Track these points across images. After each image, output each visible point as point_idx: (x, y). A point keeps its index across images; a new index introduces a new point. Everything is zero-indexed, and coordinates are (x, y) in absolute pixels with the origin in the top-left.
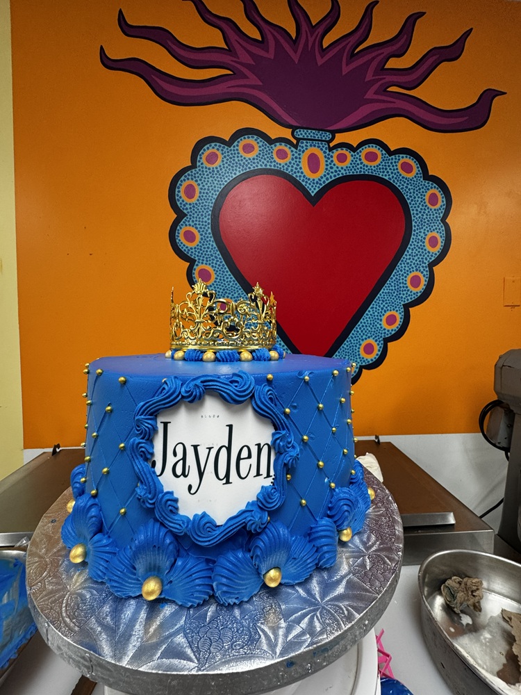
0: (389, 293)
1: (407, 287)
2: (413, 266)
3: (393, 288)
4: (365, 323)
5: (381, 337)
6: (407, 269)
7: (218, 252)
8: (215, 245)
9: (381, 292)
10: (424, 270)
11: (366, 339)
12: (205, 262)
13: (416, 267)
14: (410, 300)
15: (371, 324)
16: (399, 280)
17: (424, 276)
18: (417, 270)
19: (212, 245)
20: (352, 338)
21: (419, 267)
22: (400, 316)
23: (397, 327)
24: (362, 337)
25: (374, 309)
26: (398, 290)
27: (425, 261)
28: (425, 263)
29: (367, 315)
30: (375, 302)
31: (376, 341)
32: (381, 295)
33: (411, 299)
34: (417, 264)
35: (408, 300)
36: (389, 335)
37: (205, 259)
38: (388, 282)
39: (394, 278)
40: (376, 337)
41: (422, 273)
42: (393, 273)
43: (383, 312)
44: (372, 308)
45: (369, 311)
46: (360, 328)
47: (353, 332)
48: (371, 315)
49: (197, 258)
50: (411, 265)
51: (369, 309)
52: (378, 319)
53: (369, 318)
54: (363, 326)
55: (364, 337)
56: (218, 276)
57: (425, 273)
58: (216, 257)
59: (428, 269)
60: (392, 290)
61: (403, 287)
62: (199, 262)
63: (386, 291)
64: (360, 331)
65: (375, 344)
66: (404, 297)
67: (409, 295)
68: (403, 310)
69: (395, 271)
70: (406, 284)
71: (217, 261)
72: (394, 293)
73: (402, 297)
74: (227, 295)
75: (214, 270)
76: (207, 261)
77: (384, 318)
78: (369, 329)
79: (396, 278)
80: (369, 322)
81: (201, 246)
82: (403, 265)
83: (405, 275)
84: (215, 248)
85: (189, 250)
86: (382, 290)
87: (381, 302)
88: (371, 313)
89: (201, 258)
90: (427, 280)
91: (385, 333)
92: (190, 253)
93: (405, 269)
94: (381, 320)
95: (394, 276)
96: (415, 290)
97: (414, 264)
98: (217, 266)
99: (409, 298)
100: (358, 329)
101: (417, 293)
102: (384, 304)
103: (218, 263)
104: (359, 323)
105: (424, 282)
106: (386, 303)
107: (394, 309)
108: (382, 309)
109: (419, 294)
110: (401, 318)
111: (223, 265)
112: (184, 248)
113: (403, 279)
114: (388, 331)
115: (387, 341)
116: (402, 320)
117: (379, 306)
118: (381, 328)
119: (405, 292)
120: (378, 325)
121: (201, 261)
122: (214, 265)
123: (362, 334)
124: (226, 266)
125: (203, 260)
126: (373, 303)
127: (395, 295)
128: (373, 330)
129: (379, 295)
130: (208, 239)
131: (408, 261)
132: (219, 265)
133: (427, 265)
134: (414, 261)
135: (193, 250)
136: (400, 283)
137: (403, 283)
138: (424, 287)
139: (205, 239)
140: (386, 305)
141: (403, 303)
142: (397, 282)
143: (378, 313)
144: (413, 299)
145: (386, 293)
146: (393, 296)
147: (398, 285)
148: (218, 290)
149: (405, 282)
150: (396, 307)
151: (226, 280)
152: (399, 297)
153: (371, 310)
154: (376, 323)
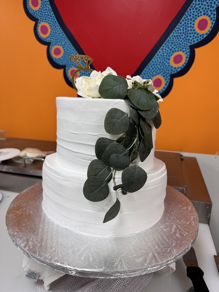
0: (177, 36)
1: (194, 30)
2: (201, 10)
3: (182, 32)
4: (155, 62)
5: (169, 73)
6: (195, 13)
7: (52, 13)
9: (170, 36)
10: (212, 13)
11: (156, 75)
12: (44, 20)
13: (204, 11)
14: (196, 42)
15: (160, 62)
16: (188, 24)
17: (211, 19)
18: (204, 14)
20: (145, 74)
21: (207, 11)
22: (186, 55)
23: (183, 65)
24: (153, 73)
25: (164, 50)
26: (186, 33)
27: (213, 5)
28: (213, 7)
30: (165, 44)
31: (164, 76)
32: (170, 38)
33: (197, 40)
34: (206, 8)
35: (194, 41)
36: (176, 72)
37: (44, 18)
38: (177, 27)
39: (183, 23)
40: (164, 73)
41: (210, 16)
42: (183, 18)
43: (171, 53)
44: (163, 49)
46: (152, 66)
47: (145, 69)
48: (161, 55)
49: (39, 18)
50: (199, 10)
52: (167, 58)
53: (160, 58)
54: (154, 64)
56: (52, 30)
57: (212, 16)
58: (51, 16)
59: (215, 12)
61: (191, 30)
62: (41, 21)
63: (175, 34)
64: (151, 69)
65: (163, 79)
66: (191, 39)
67: (196, 37)
68: (189, 50)
69: (184, 16)
71: (52, 19)
72: (182, 36)
73: (189, 39)
74: (58, 43)
75: (50, 26)
76: (45, 19)
77: (172, 58)
78: (159, 67)
79: (185, 23)
80: (159, 61)
81: (42, 9)
82: (192, 11)
83: (193, 19)
84: (50, 9)
85: (35, 13)
86: (172, 34)
87: (170, 44)
88: (161, 53)
89: (42, 18)
90: (214, 22)
91: (172, 70)
92: (35, 14)
93: (193, 14)
94: (169, 59)
95: (183, 21)
96: (201, 32)
97: (203, 8)
98: (52, 23)
99: (195, 40)
100: (150, 67)
101: (203, 35)
102: (173, 45)
104: (151, 62)
105: (210, 25)
106: (175, 45)
107: (181, 50)
108: (171, 50)
109: (205, 36)
110: (187, 58)
111: (55, 22)
112: (32, 11)
113: (191, 23)
114: (175, 68)
115: (173, 76)
116: (188, 59)
117: (169, 48)
118: (169, 66)
119: (192, 35)
120: (167, 64)
121: (42, 20)
123: (152, 71)
124: (57, 22)
126: (164, 45)
128: (162, 67)
129: (168, 38)
130: (46, 4)
131: (197, 6)
132: (53, 22)
133: (215, 8)
134: (202, 6)
135: (37, 13)
136: (188, 27)
138: (211, 29)
139: (44, 4)
140: (174, 47)
141: (189, 44)
142: (186, 26)
143: (167, 53)
144: (199, 40)
145: (175, 36)
146: (181, 38)
147: (186, 29)
148: (52, 40)
149: (192, 26)
150: (183, 48)
151: (57, 32)
152: (186, 39)
153: (161, 51)
154: (165, 62)
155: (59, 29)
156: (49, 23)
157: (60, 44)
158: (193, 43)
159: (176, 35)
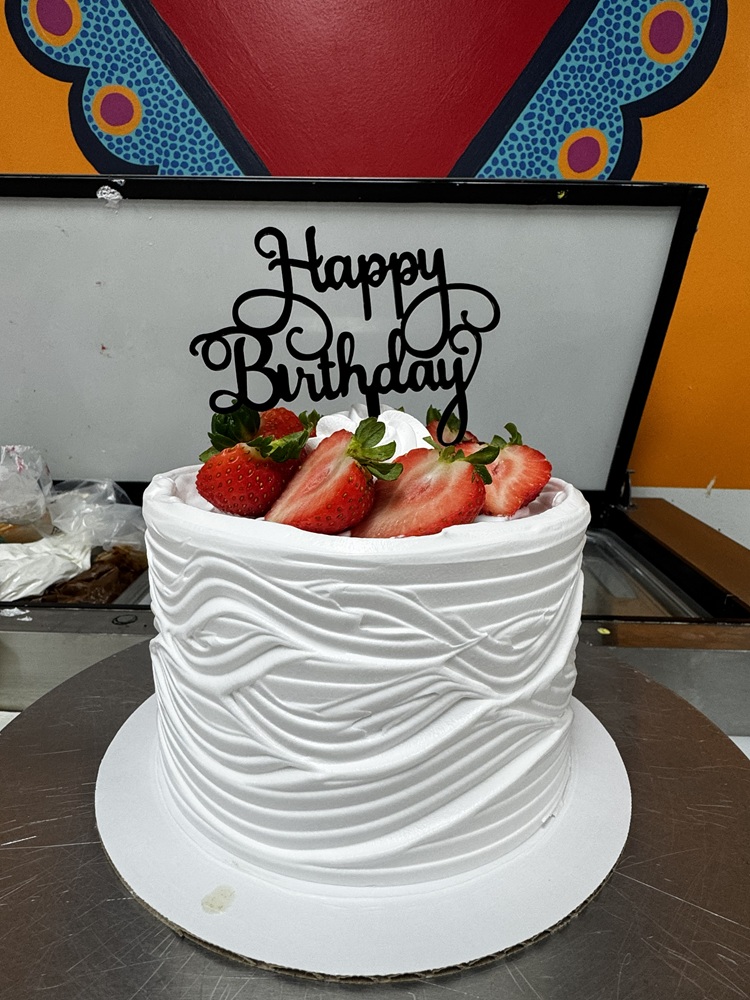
0: (581, 68)
3: (597, 54)
4: (505, 162)
9: (557, 67)
14: (645, 94)
16: (617, 26)
17: (694, 14)
22: (612, 142)
25: (536, 121)
26: (611, 61)
29: (514, 137)
30: (540, 98)
32: (556, 75)
33: (649, 87)
35: (638, 92)
38: (581, 34)
39: (601, 22)
42: (599, 5)
43: (561, 132)
45: (520, 127)
48: (525, 138)
51: (520, 119)
52: (545, 151)
57: (698, 3)
60: (592, 59)
61: (628, 50)
63: (573, 63)
66: (627, 81)
68: (621, 123)
70: (635, 40)
72: (598, 68)
74: (117, 73)
77: (562, 149)
79: (608, 22)
80: (518, 160)
86: (562, 61)
87: (557, 97)
90: (704, 26)
94: (553, 155)
95: (601, 13)
99: (642, 85)
101: (669, 69)
102: (565, 103)
105: (691, 34)
106: (572, 103)
107: (593, 122)
108: (559, 119)
109: (674, 74)
110: (614, 150)
113: (627, 24)
116: (616, 156)
117: (551, 112)
119: (630, 68)
126: (534, 100)
127: (599, 75)
129: (550, 77)
136: (618, 38)
137: (627, 35)
138: (693, 51)
140: (572, 109)
141: (622, 101)
142: (610, 33)
143: (547, 132)
144: (655, 89)
145: (572, 69)
146: (592, 78)
147: (611, 44)
148: (92, 59)
149: (633, 35)
150: (600, 115)
152: (611, 83)
153: (526, 123)
154: (538, 164)
155: (122, 14)
157: (126, 77)
158: (634, 98)
159: (576, 64)
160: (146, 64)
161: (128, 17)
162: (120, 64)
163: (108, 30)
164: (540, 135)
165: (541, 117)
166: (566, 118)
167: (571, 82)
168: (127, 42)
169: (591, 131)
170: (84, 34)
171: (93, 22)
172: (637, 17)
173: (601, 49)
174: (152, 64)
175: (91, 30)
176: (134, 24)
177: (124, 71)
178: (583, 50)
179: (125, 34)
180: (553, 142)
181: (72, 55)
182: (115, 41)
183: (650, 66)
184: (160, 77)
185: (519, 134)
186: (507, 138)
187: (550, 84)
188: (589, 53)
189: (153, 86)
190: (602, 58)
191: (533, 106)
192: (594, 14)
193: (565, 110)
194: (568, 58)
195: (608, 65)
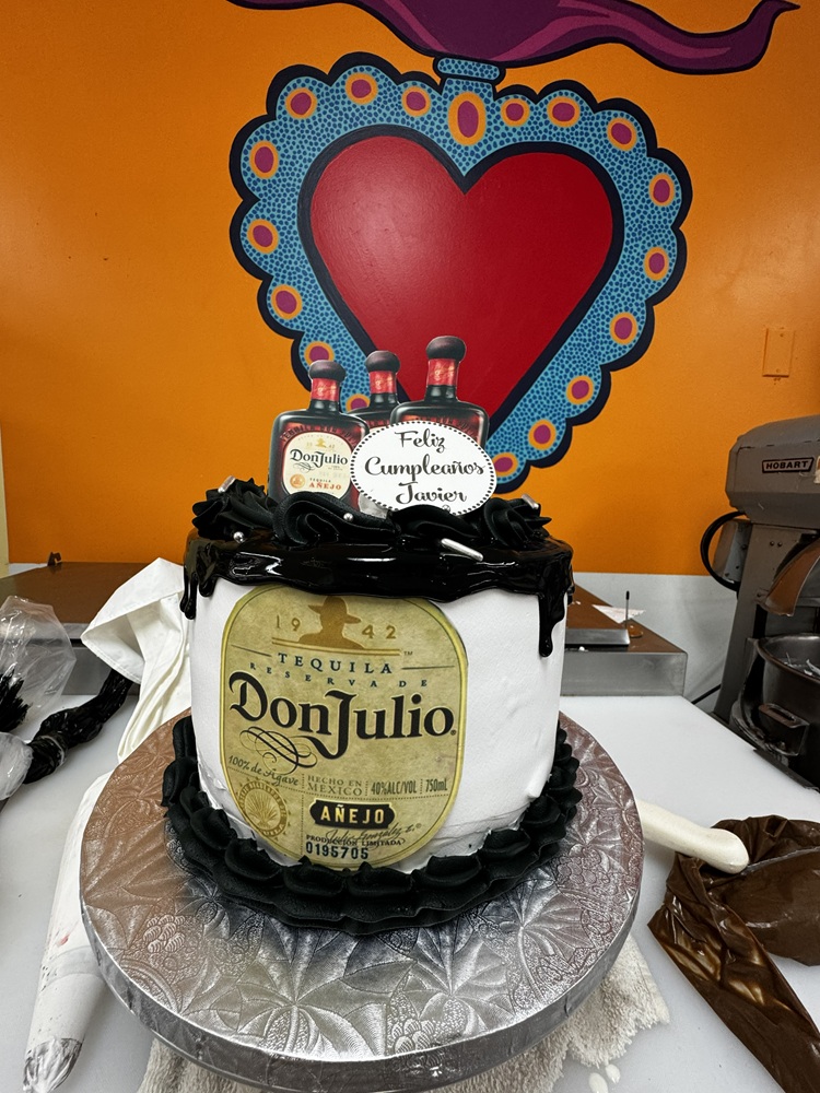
0: (579, 345)
1: (609, 337)
2: (621, 302)
3: (587, 338)
4: (538, 392)
5: (563, 416)
6: (611, 306)
7: (309, 265)
8: (303, 253)
9: (566, 344)
10: (639, 310)
11: (538, 418)
12: (286, 280)
13: (625, 303)
14: (612, 359)
15: (547, 394)
16: (598, 324)
17: (638, 320)
18: (626, 309)
19: (299, 253)
20: (517, 415)
21: (631, 305)
22: (596, 383)
23: (590, 402)
24: (532, 414)
25: (555, 371)
26: (594, 341)
27: (641, 295)
28: (641, 299)
29: (543, 379)
30: (557, 359)
31: (555, 422)
32: (566, 348)
33: (614, 356)
34: (628, 299)
35: (609, 358)
36: (576, 414)
37: (287, 275)
38: (579, 327)
39: (589, 321)
40: (554, 415)
41: (635, 314)
42: (589, 313)
43: (568, 377)
44: (551, 368)
45: (546, 374)
46: (530, 401)
47: (518, 406)
48: (549, 380)
49: (273, 274)
50: (617, 301)
51: (546, 370)
52: (560, 387)
53: (546, 385)
54: (535, 397)
55: (536, 414)
56: (307, 304)
57: (639, 314)
58: (305, 273)
59: (644, 309)
60: (585, 340)
61: (603, 336)
62: (277, 280)
63: (574, 341)
64: (530, 405)
65: (552, 427)
66: (603, 352)
67: (612, 351)
68: (600, 374)
69: (591, 309)
70: (607, 332)
71: (306, 279)
72: (588, 345)
73: (600, 354)
74: (321, 336)
75: (302, 294)
76: (290, 279)
77: (569, 386)
78: (545, 403)
79: (593, 322)
80: (545, 391)
81: (281, 254)
82: (605, 300)
83: (607, 316)
84: (303, 257)
85: (261, 259)
86: (569, 340)
87: (566, 359)
88: (549, 376)
89: (281, 274)
90: (643, 326)
91: (569, 410)
92: (263, 264)
93: (607, 307)
94: (564, 389)
95: (589, 317)
96: (621, 343)
97: (623, 299)
98: (306, 288)
99: (611, 355)
100: (527, 402)
101: (625, 347)
102: (570, 362)
103: (308, 283)
104: (529, 392)
105: (636, 329)
106: (574, 362)
107: (585, 373)
108: (567, 371)
109: (628, 350)
110: (596, 388)
111: (316, 287)
112: (254, 255)
113: (603, 323)
114: (575, 407)
115: (572, 422)
116: (598, 391)
117: (563, 367)
118: (564, 401)
119: (605, 346)
120: (559, 398)
121: (280, 278)
122: (301, 285)
123: (532, 410)
124: (320, 289)
125: (284, 277)
126: (554, 360)
127: (588, 349)
128: (551, 404)
129: (563, 348)
130: (292, 242)
131: (613, 294)
132: (310, 287)
133: (643, 301)
134: (623, 295)
135: (269, 260)
136: (598, 330)
137: (603, 329)
138: (637, 339)
139: (288, 242)
140: (574, 366)
141: (600, 363)
142: (594, 327)
143: (561, 377)
144: (618, 357)
145: (574, 345)
146: (585, 350)
147: (594, 333)
148: (307, 327)
149: (606, 329)
150: (589, 369)
151: (321, 312)
152: (595, 353)
153: (549, 372)
154: (556, 394)
155: (326, 304)
156: (299, 288)
157: (326, 338)
158: (606, 362)
159: (577, 342)
160: (338, 331)
161: (329, 305)
162: (323, 331)
163: (317, 312)
164: (557, 378)
165: (557, 369)
166: (571, 370)
167: (574, 351)
168: (328, 319)
169: (585, 378)
170: (303, 313)
171: (309, 308)
172: (608, 320)
173: (589, 335)
174: (341, 331)
175: (306, 312)
176: (332, 310)
177: (325, 334)
178: (580, 335)
179: (327, 314)
180: (564, 382)
181: (295, 324)
182: (321, 318)
183: (615, 345)
184: (346, 339)
185: (546, 378)
186: (539, 379)
187: (563, 352)
188: (583, 337)
189: (341, 343)
190: (590, 340)
191: (553, 363)
192: (586, 318)
193: (570, 366)
194: (572, 339)
195: (593, 344)
